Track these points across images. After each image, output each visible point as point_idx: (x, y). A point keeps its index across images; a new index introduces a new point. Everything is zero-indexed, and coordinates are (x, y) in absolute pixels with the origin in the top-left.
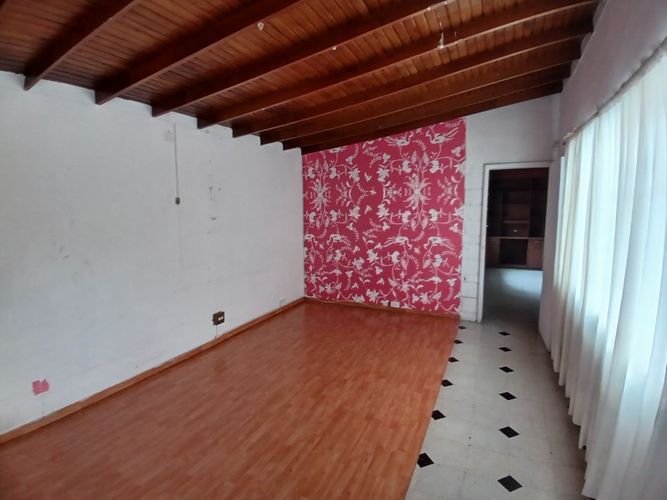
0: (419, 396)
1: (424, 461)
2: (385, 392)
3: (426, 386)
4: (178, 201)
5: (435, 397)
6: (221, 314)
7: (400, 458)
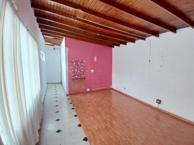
0: (89, 128)
1: (76, 116)
2: (98, 123)
3: (90, 132)
4: (150, 61)
5: (84, 130)
6: (157, 100)
7: (80, 114)
